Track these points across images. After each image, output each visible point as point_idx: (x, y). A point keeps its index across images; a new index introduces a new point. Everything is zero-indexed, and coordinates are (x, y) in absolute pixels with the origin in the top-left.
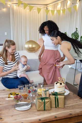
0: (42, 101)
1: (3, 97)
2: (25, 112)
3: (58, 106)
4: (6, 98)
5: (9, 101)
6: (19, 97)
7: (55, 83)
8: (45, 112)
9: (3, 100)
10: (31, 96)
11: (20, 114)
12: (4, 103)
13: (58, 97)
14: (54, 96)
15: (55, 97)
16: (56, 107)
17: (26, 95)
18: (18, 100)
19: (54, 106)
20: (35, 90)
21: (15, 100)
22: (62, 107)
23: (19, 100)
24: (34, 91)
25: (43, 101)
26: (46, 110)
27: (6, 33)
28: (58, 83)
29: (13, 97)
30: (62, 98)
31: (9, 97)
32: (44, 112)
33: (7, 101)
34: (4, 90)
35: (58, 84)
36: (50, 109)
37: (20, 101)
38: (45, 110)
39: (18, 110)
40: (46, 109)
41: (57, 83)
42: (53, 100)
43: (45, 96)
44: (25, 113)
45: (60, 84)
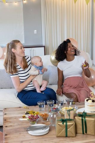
0: (63, 123)
1: (16, 117)
2: (40, 137)
3: (86, 132)
4: (20, 117)
5: (23, 122)
6: (35, 118)
7: (86, 100)
8: (68, 139)
9: (15, 120)
10: (52, 116)
11: (33, 139)
12: (15, 124)
13: (87, 119)
14: (81, 118)
15: (82, 120)
16: (83, 133)
17: (46, 115)
18: (33, 122)
19: (81, 132)
20: (57, 108)
21: (31, 121)
22: (92, 134)
23: (36, 121)
24: (54, 110)
25: (65, 124)
26: (69, 137)
27: (36, 31)
28: (90, 99)
29: (28, 117)
30: (92, 120)
31: (24, 117)
32: (65, 139)
33: (20, 122)
34: (20, 107)
35: (90, 101)
36: (74, 135)
37: (37, 123)
38: (66, 136)
39: (31, 135)
40: (68, 135)
41: (87, 100)
42: (80, 123)
43: (68, 118)
44: (39, 139)
45: (92, 101)
